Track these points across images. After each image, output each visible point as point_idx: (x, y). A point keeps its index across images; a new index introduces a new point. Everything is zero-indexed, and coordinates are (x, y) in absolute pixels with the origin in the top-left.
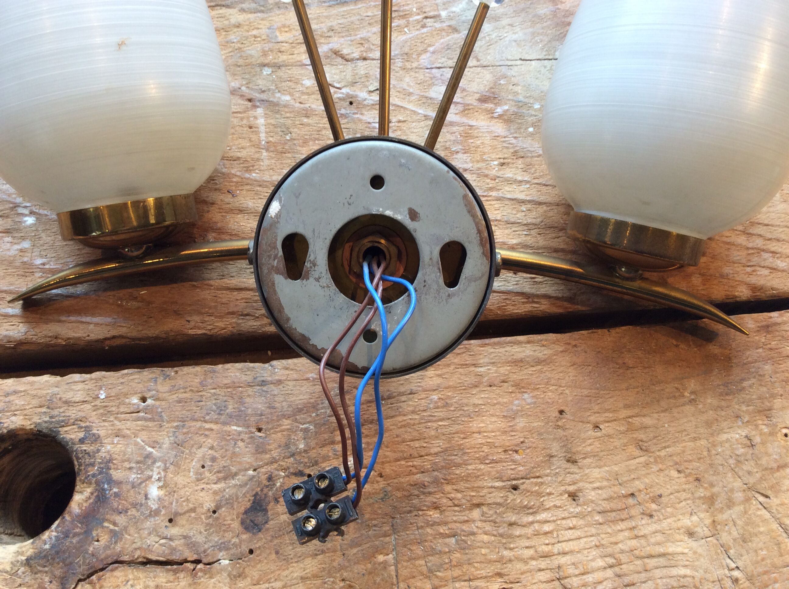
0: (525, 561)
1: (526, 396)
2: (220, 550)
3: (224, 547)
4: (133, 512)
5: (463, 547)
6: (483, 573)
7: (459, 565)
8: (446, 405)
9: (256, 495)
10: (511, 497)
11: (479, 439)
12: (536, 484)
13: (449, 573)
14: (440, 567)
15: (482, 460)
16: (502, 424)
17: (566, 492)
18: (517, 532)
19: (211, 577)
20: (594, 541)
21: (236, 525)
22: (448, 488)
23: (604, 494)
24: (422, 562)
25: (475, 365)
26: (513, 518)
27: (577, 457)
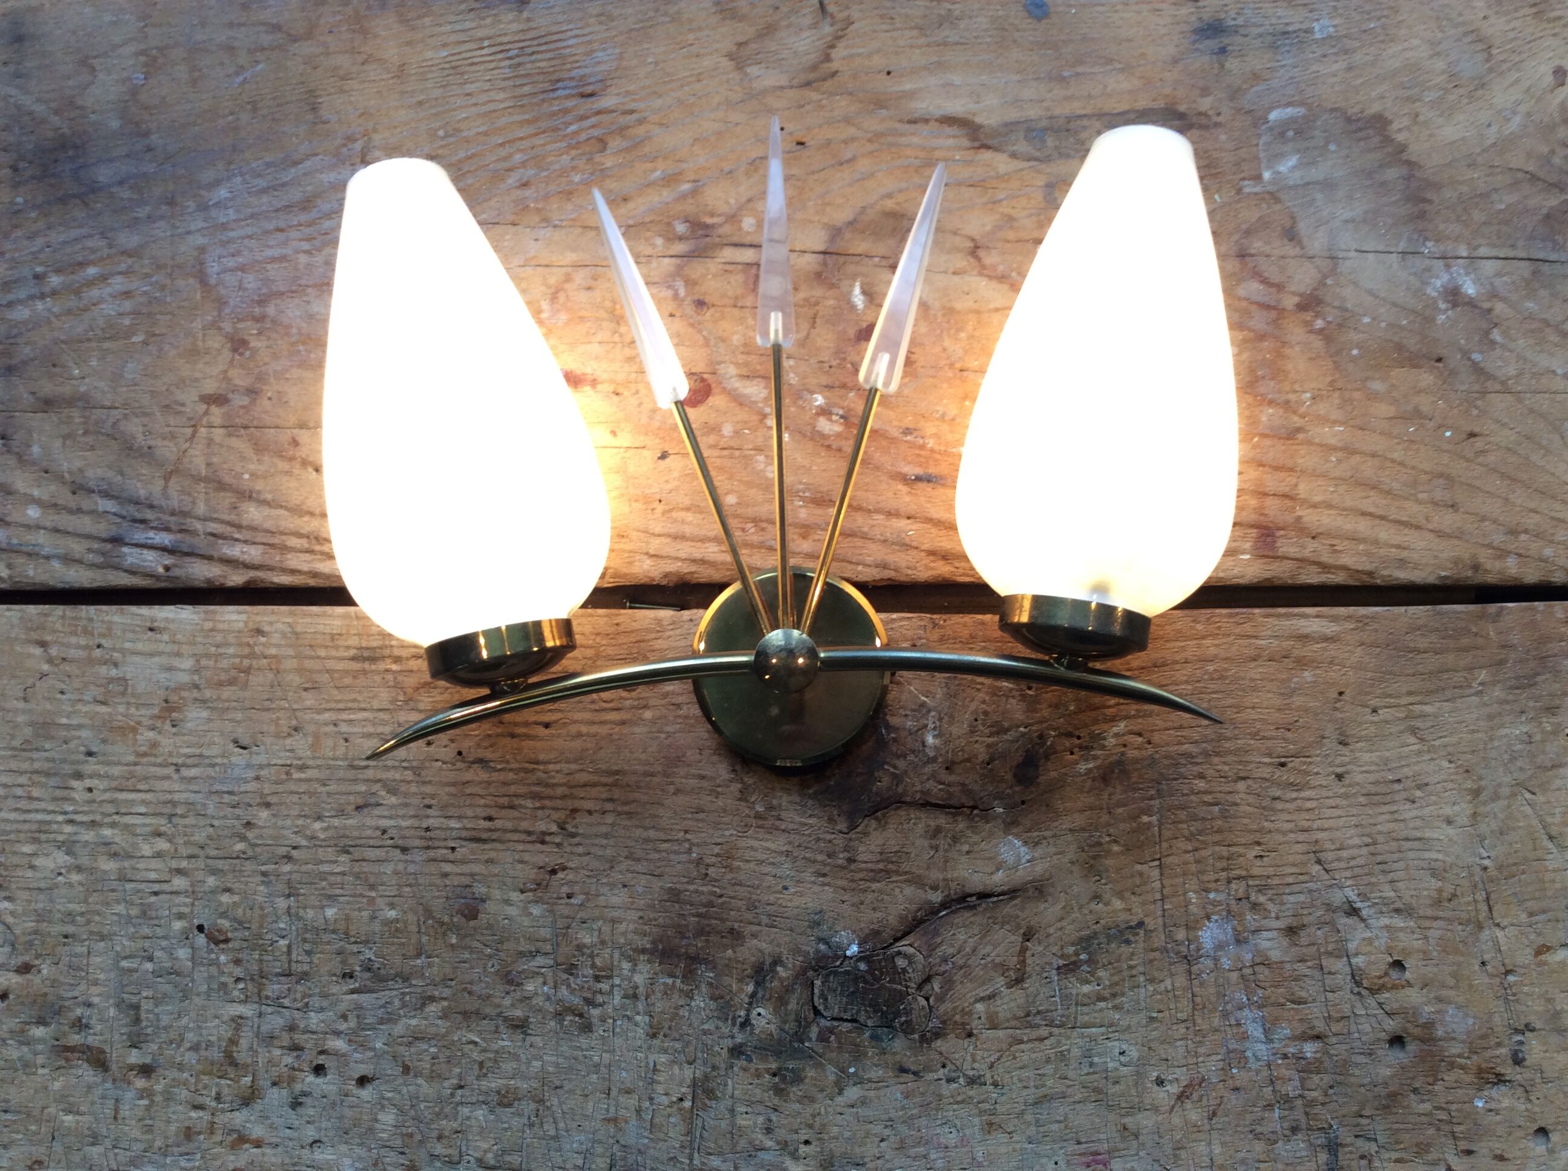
0: (1285, 833)
1: (1306, 674)
2: (995, 799)
3: (999, 796)
4: (911, 757)
5: (1225, 816)
6: (1243, 840)
7: (1219, 831)
8: (1222, 678)
9: (1027, 751)
10: (1278, 773)
11: (1252, 714)
12: (1305, 763)
13: (1210, 839)
14: (1200, 832)
15: (1254, 735)
16: (1278, 701)
17: (1333, 773)
18: (1279, 805)
19: (987, 822)
20: (1354, 821)
21: (1009, 776)
22: (1216, 760)
23: (1372, 778)
24: (1185, 826)
25: (1256, 637)
26: (1278, 794)
27: (1350, 740)
